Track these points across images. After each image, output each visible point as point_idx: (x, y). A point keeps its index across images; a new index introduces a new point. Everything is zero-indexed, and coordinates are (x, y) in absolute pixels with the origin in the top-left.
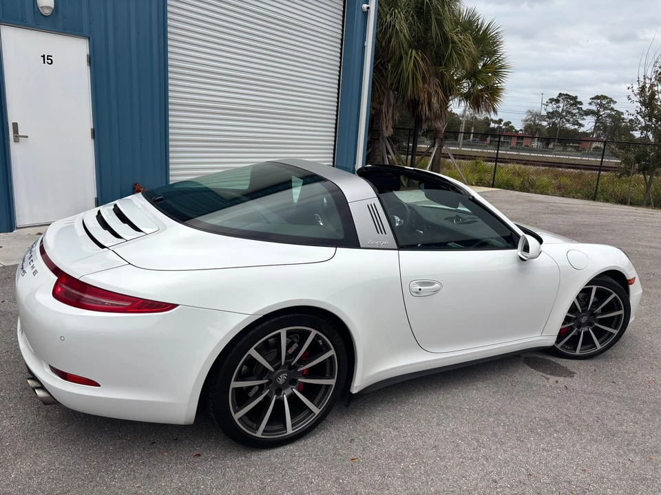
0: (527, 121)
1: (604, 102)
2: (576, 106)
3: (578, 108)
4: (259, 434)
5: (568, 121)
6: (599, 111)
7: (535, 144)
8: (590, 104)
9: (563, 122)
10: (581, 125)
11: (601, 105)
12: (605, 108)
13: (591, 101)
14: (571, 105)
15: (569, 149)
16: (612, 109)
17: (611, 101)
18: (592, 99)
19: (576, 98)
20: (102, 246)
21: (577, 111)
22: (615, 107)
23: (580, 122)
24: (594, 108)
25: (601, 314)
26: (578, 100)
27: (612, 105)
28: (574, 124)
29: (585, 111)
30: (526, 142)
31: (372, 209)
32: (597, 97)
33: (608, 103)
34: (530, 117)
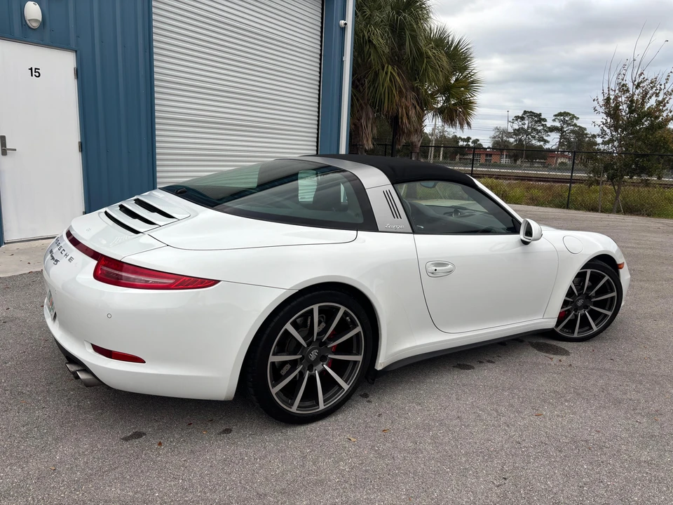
0: (494, 137)
1: (567, 119)
2: (540, 123)
3: (543, 125)
4: (294, 409)
5: (534, 137)
6: (562, 127)
7: (504, 161)
8: (554, 120)
9: (529, 139)
10: (546, 142)
11: (564, 122)
12: (569, 125)
13: (554, 118)
14: (536, 122)
15: (536, 165)
16: (575, 125)
17: (574, 117)
18: (555, 116)
19: (540, 115)
20: (136, 232)
21: (542, 127)
22: (579, 123)
23: (545, 138)
24: (557, 124)
25: (596, 297)
26: (542, 117)
27: (575, 121)
28: (539, 141)
29: (549, 128)
30: (494, 159)
31: (387, 195)
32: (560, 114)
33: (571, 119)
34: (497, 134)
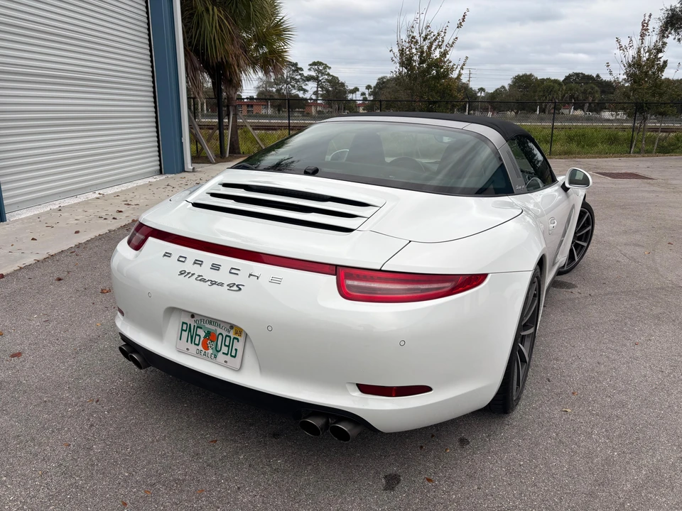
0: (258, 87)
1: (320, 68)
2: (298, 72)
3: (300, 74)
5: (293, 87)
6: (318, 77)
7: (270, 111)
8: (310, 69)
9: (289, 88)
10: (305, 91)
11: (319, 71)
12: (323, 74)
13: (309, 67)
14: (294, 71)
15: (296, 114)
16: (328, 74)
17: (326, 67)
18: (310, 65)
19: (296, 64)
20: (349, 230)
21: (299, 77)
22: (331, 72)
23: (304, 87)
24: (313, 73)
26: (299, 66)
27: (328, 70)
28: (299, 90)
29: (306, 77)
30: (255, 110)
32: (314, 64)
33: (325, 68)
34: (261, 84)
